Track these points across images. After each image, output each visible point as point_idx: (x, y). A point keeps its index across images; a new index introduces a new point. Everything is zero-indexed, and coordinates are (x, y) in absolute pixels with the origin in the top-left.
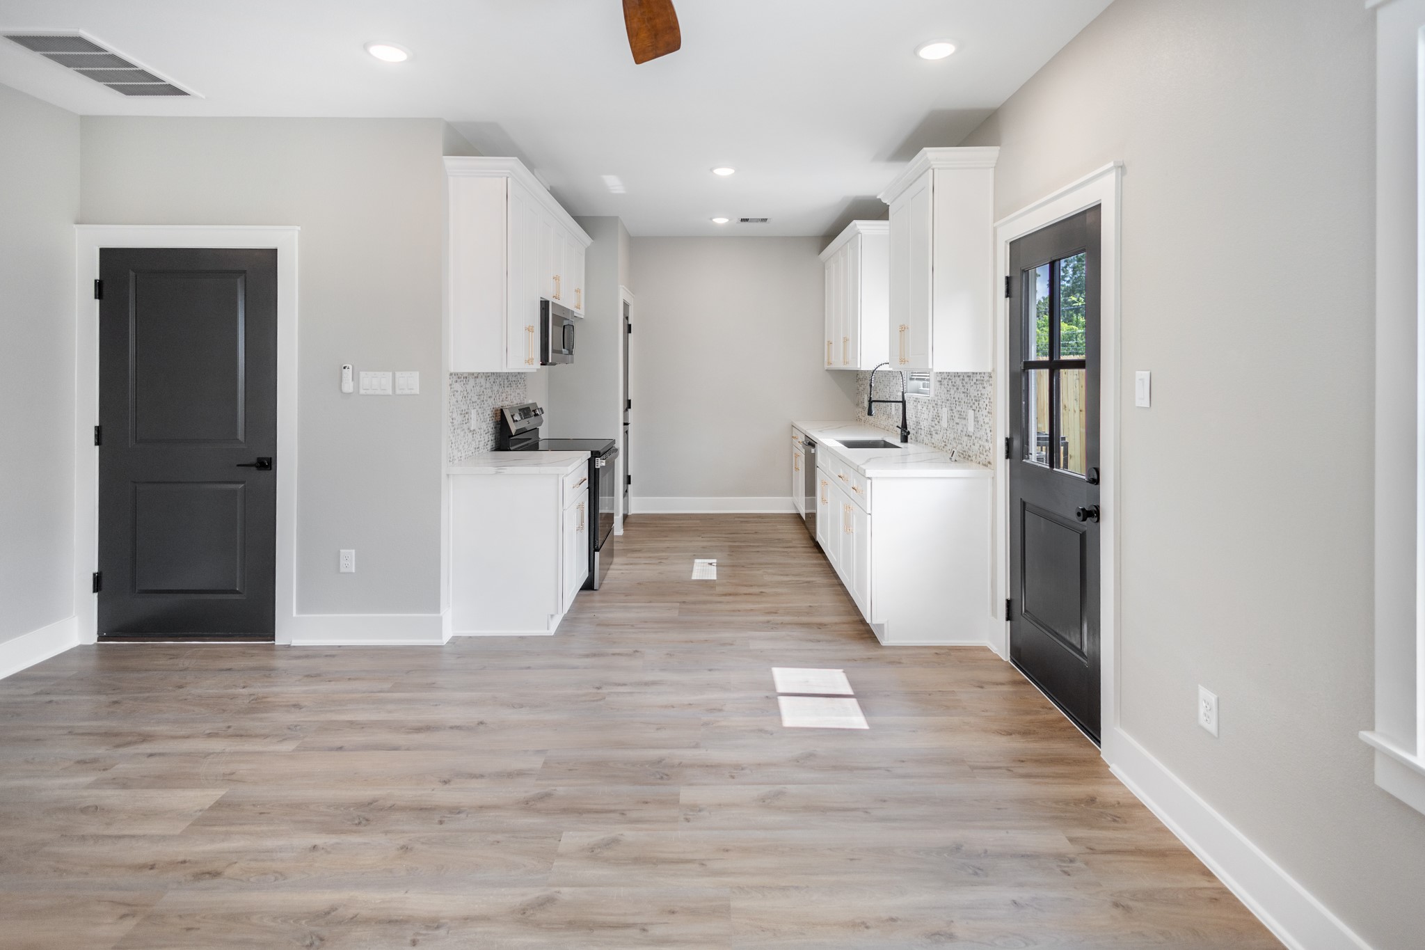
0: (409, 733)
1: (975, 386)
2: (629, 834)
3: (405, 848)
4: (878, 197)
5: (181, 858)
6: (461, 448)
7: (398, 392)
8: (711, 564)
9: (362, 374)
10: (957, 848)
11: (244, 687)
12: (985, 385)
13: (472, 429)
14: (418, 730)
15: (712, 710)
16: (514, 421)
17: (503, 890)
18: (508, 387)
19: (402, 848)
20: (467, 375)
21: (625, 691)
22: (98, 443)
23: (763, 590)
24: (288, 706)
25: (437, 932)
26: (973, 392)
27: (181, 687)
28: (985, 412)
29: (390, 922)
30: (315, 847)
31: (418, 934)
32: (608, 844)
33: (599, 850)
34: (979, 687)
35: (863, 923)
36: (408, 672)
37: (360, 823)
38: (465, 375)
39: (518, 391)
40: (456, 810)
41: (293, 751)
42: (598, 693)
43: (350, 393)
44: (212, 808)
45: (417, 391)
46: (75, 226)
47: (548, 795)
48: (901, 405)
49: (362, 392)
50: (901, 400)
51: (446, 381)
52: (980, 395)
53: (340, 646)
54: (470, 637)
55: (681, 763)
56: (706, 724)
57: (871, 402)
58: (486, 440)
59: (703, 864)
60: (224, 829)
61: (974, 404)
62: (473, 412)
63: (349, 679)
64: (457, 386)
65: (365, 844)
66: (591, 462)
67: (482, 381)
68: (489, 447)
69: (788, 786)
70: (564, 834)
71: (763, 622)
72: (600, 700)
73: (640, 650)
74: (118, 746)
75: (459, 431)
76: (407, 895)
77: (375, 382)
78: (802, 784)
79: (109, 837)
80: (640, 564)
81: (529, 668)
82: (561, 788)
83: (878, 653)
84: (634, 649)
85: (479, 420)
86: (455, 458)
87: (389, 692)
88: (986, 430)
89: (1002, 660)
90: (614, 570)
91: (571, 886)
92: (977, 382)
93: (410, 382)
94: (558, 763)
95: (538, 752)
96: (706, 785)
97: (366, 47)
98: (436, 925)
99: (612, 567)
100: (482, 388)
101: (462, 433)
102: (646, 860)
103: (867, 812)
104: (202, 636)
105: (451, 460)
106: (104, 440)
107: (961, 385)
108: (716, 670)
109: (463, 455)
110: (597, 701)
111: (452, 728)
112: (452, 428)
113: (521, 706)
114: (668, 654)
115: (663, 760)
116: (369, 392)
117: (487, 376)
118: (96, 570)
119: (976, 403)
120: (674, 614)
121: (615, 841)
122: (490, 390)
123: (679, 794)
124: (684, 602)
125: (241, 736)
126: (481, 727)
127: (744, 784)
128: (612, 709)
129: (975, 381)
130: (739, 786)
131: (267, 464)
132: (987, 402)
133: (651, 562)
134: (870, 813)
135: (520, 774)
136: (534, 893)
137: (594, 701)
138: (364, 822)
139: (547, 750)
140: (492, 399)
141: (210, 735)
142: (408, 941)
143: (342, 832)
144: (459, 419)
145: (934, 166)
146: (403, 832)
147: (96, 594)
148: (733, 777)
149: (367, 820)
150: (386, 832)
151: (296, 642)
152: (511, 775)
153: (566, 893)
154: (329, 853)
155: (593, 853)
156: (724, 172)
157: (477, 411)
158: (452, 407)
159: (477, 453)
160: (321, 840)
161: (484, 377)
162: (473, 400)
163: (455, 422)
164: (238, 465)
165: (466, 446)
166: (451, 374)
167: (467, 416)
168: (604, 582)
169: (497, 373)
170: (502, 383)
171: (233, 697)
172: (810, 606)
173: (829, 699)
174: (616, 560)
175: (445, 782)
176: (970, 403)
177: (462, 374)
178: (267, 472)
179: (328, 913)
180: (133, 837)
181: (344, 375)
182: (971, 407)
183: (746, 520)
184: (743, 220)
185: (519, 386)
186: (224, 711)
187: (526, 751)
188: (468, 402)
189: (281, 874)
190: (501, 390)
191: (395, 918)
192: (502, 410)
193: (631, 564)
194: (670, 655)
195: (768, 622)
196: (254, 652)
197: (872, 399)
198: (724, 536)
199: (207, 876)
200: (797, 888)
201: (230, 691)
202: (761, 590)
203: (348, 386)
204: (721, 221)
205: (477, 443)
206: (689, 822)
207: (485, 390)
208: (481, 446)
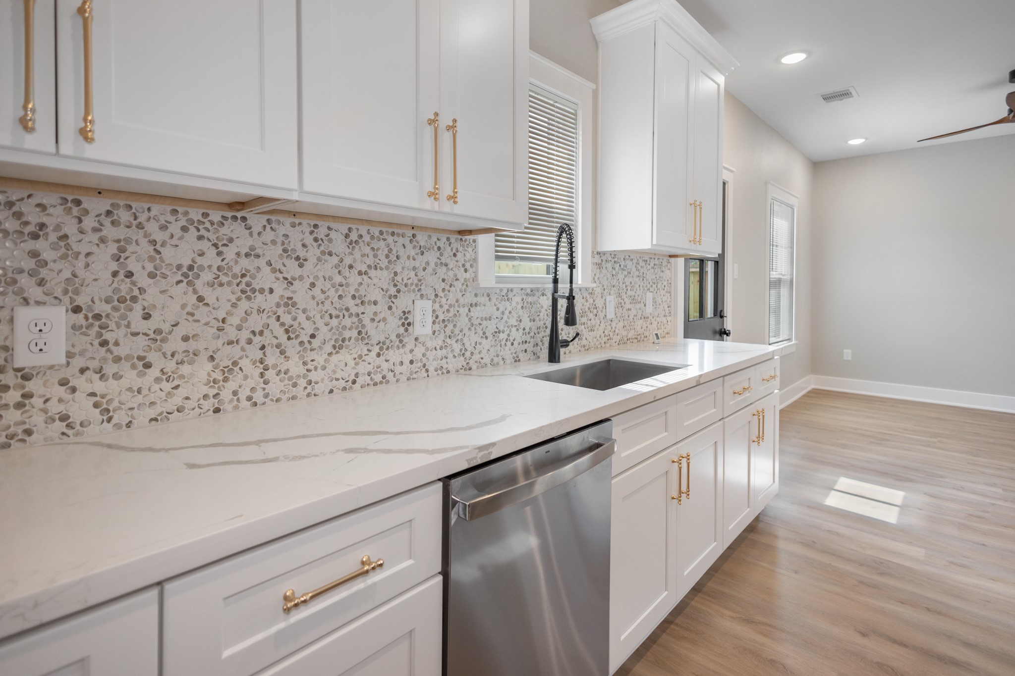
1: (653, 270)
12: (663, 269)
26: (650, 276)
28: (662, 292)
52: (658, 278)
61: (652, 286)
88: (664, 307)
92: (655, 267)
107: (634, 269)
119: (654, 286)
129: (652, 265)
132: (665, 283)
176: (647, 286)
182: (649, 289)
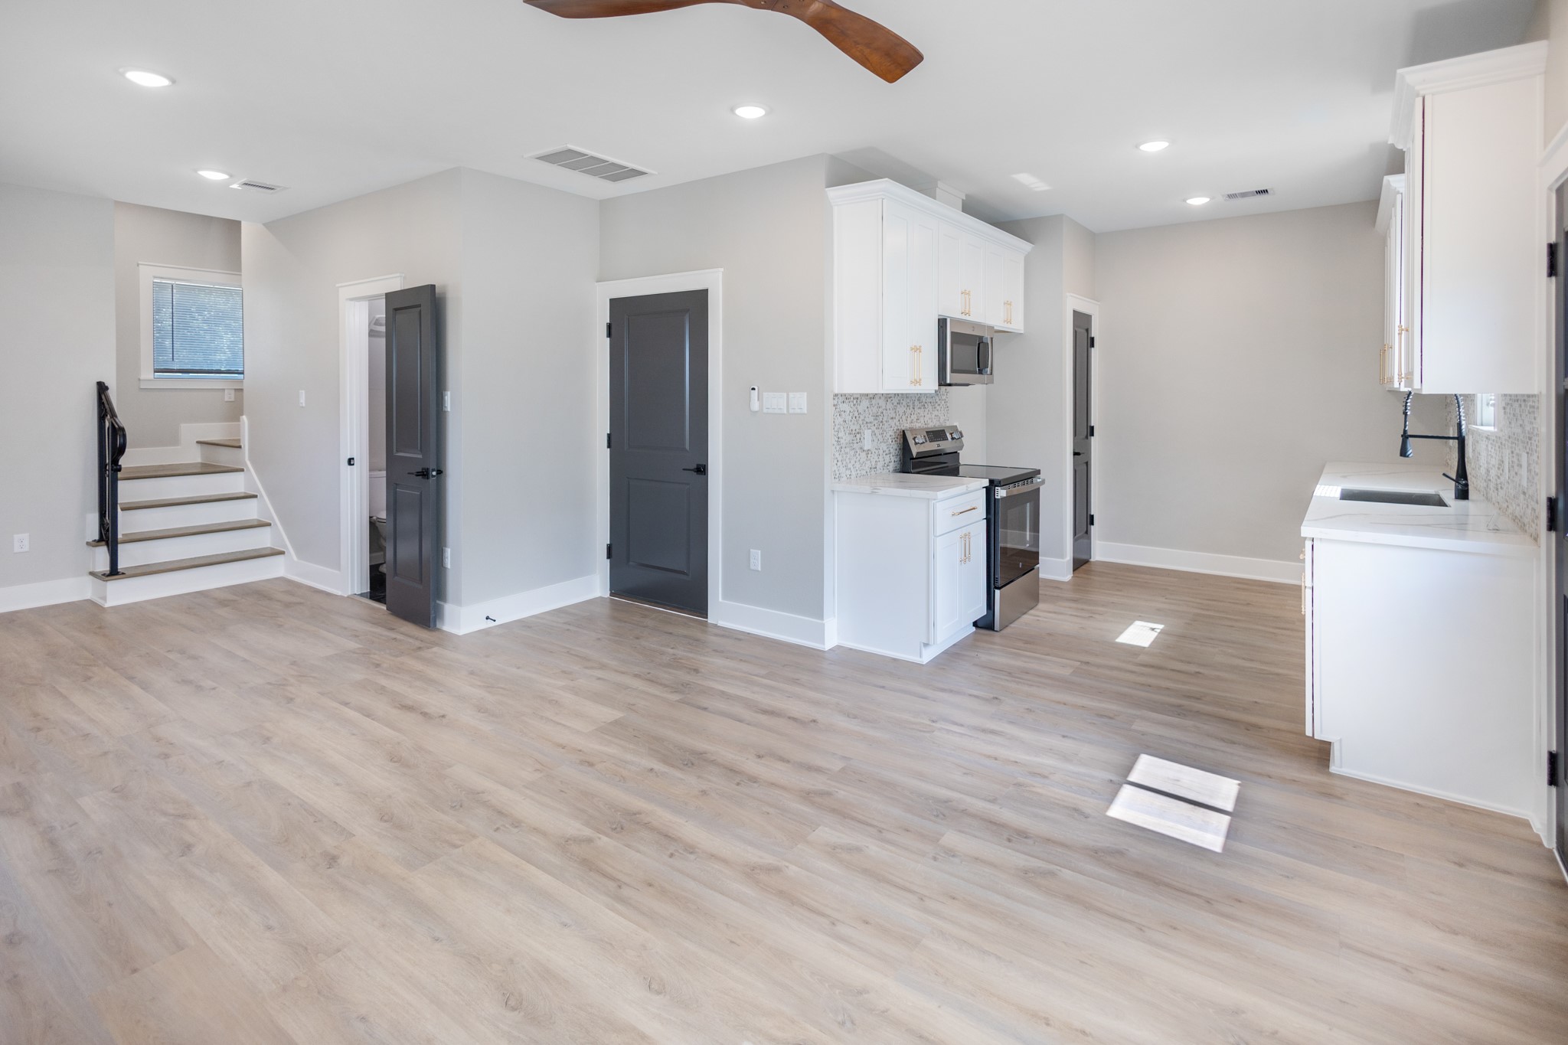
0: (757, 712)
1: (1529, 415)
2: (874, 849)
3: (704, 793)
4: (1389, 143)
5: (580, 748)
6: (850, 466)
7: (791, 411)
8: (1153, 629)
9: (765, 394)
10: (1236, 1012)
11: (672, 648)
12: (1536, 414)
13: (866, 449)
14: (765, 712)
15: (1034, 774)
16: (916, 444)
17: (749, 848)
18: (920, 408)
19: (702, 791)
20: (859, 396)
21: (958, 731)
22: (609, 446)
23: (1201, 671)
24: (690, 669)
25: (688, 855)
26: (1527, 425)
27: (637, 638)
28: (1535, 457)
29: (666, 836)
30: (652, 769)
31: (677, 851)
32: (851, 849)
33: (840, 851)
34: (1455, 863)
35: (1046, 1019)
36: (784, 666)
37: (687, 764)
38: (855, 396)
39: (936, 413)
40: (754, 779)
41: (676, 701)
42: (930, 726)
43: (756, 412)
44: (611, 723)
45: (805, 411)
46: (596, 284)
47: (829, 794)
48: (1454, 444)
49: (765, 411)
50: (1456, 435)
51: (829, 402)
52: (1532, 429)
53: (749, 633)
54: (851, 649)
55: (966, 810)
56: (1019, 785)
57: (1405, 437)
58: (887, 461)
59: (922, 899)
60: (610, 738)
62: (867, 433)
63: (741, 660)
64: (846, 407)
65: (682, 779)
66: (989, 491)
67: (882, 402)
68: (892, 467)
69: (1064, 870)
70: (820, 828)
71: (1173, 705)
72: (928, 732)
73: (1000, 697)
74: (586, 668)
75: (848, 450)
76: (686, 824)
77: (775, 402)
78: (1084, 875)
79: (554, 721)
80: (1066, 614)
81: (883, 687)
82: (842, 792)
83: (1318, 778)
84: (995, 696)
85: (876, 440)
86: (842, 475)
87: (762, 677)
88: (1536, 484)
89: (1541, 844)
90: (1031, 615)
91: (799, 867)
92: (1531, 410)
93: (800, 402)
94: (854, 772)
95: (844, 758)
96: (976, 837)
97: (732, 110)
98: (691, 851)
99: (1031, 612)
100: (881, 410)
101: (852, 453)
102: (876, 875)
103: (1141, 930)
104: (666, 605)
105: (838, 477)
106: (612, 444)
107: (1519, 414)
108: (1070, 738)
109: (854, 473)
110: (924, 731)
111: (789, 718)
112: (838, 448)
113: (855, 717)
114: (1028, 709)
115: (951, 801)
116: (770, 411)
117: (888, 397)
118: (609, 543)
119: (1529, 443)
120: (1066, 672)
121: (858, 849)
122: (892, 412)
123: (943, 835)
124: (1087, 663)
125: (652, 681)
126: (812, 724)
127: (1018, 851)
128: (934, 743)
129: (1529, 408)
130: (1009, 851)
131: (702, 470)
132: (1537, 441)
133: (1079, 614)
134: (1144, 931)
135: (819, 770)
136: (769, 859)
137: (921, 731)
138: (689, 765)
139: (851, 759)
140: (896, 421)
141: (636, 676)
142: (669, 853)
143: (673, 766)
144: (846, 438)
145: (1422, 93)
146: (710, 781)
147: (609, 560)
148: (1009, 840)
149: (693, 764)
150: (699, 777)
151: (721, 623)
152: (811, 768)
153: (793, 870)
154: (657, 776)
155: (833, 851)
156: (1154, 147)
157: (873, 432)
158: (837, 427)
159: (873, 473)
160: (658, 766)
161: (883, 398)
162: (867, 420)
163: (842, 441)
164: (684, 469)
165: (857, 465)
166: (836, 395)
167: (858, 436)
168: (1012, 625)
169: (902, 394)
170: (911, 404)
171: (662, 653)
172: (1256, 702)
173: (1192, 806)
174: (1041, 606)
175: (759, 757)
176: (1524, 442)
177: (852, 395)
178: (703, 476)
179: (635, 814)
180: (564, 725)
181: (752, 396)
182: (1526, 447)
183: (1245, 586)
184: (1230, 196)
185: (938, 408)
186: (652, 661)
187: (835, 754)
188: (861, 422)
189: (624, 778)
190: (909, 412)
191: (670, 834)
192: (904, 431)
193: (1055, 613)
194: (1031, 710)
195: (1179, 706)
196: (692, 624)
197: (1409, 433)
198: (1198, 601)
199: (587, 764)
200: (998, 958)
201: (663, 648)
202: (1197, 670)
203: (755, 406)
204: (1198, 201)
205: (873, 463)
206: (935, 860)
207: (884, 412)
208: (880, 465)
